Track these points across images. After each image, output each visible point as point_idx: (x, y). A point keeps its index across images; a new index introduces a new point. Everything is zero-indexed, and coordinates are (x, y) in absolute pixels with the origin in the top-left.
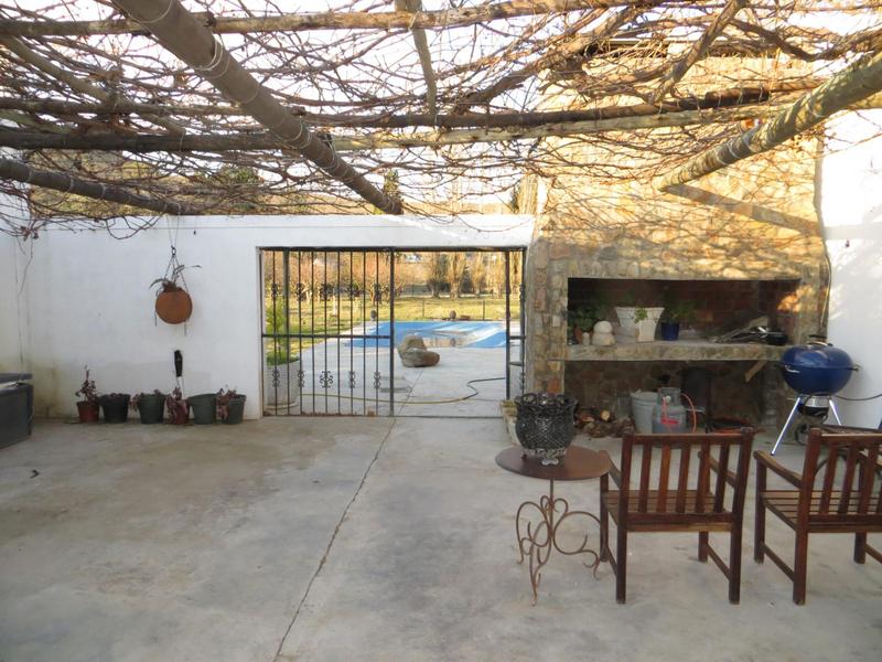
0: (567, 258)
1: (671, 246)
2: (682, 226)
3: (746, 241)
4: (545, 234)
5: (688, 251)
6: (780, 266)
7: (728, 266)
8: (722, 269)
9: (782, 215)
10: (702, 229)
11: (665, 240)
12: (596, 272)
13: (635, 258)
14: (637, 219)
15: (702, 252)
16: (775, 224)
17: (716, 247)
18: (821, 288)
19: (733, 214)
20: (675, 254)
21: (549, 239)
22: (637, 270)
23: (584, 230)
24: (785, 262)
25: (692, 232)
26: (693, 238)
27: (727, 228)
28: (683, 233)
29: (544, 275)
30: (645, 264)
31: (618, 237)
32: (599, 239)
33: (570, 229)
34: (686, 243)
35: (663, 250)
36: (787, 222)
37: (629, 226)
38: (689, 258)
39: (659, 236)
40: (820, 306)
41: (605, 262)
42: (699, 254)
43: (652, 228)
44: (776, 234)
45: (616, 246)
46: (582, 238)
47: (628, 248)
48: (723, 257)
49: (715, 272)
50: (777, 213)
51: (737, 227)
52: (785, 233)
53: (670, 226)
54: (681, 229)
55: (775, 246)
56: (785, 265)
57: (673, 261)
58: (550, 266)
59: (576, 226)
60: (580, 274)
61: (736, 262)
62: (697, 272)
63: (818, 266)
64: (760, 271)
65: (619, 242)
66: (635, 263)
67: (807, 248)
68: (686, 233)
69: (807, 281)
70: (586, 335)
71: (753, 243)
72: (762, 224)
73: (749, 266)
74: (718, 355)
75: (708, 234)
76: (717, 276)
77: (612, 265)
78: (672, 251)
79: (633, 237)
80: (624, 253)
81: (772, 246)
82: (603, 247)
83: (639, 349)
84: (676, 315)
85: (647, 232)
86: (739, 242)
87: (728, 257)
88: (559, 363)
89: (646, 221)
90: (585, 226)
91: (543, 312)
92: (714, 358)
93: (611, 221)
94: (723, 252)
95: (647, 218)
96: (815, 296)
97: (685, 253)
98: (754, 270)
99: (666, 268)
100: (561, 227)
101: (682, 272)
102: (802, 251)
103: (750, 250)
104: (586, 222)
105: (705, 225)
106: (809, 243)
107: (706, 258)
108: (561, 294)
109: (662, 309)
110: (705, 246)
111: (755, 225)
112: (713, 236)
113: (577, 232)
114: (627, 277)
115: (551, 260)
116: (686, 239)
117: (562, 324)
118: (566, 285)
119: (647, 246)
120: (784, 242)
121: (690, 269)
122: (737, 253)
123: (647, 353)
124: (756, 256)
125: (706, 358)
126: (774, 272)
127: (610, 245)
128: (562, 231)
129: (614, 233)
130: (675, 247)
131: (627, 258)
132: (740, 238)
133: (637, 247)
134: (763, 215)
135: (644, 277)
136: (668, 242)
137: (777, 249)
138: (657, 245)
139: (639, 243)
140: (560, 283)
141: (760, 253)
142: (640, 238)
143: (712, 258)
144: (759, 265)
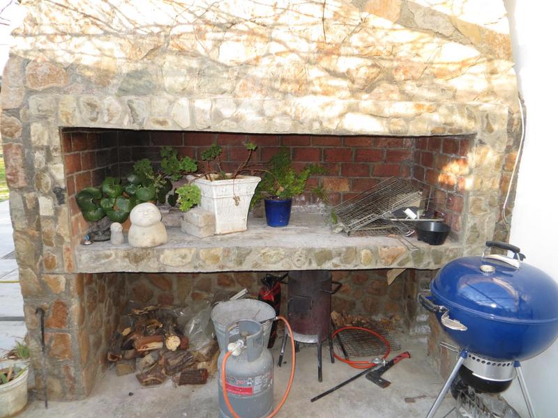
0: (59, 90)
1: (252, 71)
2: (275, 34)
3: (386, 64)
4: (22, 44)
5: (283, 80)
6: (443, 110)
7: (352, 109)
8: (342, 116)
9: (451, 19)
10: (308, 40)
11: (243, 59)
12: (111, 116)
13: (186, 92)
14: (191, 18)
15: (310, 83)
16: (438, 34)
17: (334, 74)
18: (508, 149)
19: (364, 15)
20: (260, 85)
21: (26, 52)
22: (187, 114)
23: (90, 36)
24: (449, 103)
25: (292, 46)
26: (294, 56)
27: (355, 40)
28: (275, 47)
29: (18, 123)
30: (203, 104)
31: (155, 50)
32: (118, 53)
33: (63, 34)
34: (279, 65)
35: (238, 78)
36: (458, 32)
37: (175, 31)
38: (285, 93)
39: (232, 51)
40: (504, 181)
41: (126, 98)
42: (302, 86)
43: (220, 36)
44: (438, 54)
45: (151, 68)
46: (88, 54)
47: (173, 73)
48: (346, 93)
49: (330, 120)
50: (441, 15)
51: (371, 39)
52: (455, 52)
53: (252, 33)
54: (271, 40)
55: (435, 76)
56: (451, 110)
57: (256, 97)
58: (25, 105)
59: (77, 30)
60: (80, 120)
61: (366, 101)
62: (297, 121)
63: (506, 112)
64: (407, 120)
65: (159, 61)
66: (184, 101)
67: (489, 80)
68: (281, 48)
69: (486, 137)
70: (116, 227)
71: (397, 69)
72: (416, 35)
73: (388, 110)
74: (336, 261)
75: (319, 50)
76: (332, 127)
77: (139, 103)
78: (254, 80)
79: (182, 52)
80: (168, 81)
81: (430, 75)
82: (125, 70)
83: (203, 253)
84: (282, 189)
85: (209, 44)
86: (374, 66)
87: (354, 93)
88: (62, 279)
89: (207, 23)
90: (93, 30)
91: (21, 189)
92: (328, 266)
93: (141, 22)
94: (345, 83)
95: (210, 16)
96: (498, 165)
97: (277, 85)
98: (397, 117)
99: (241, 111)
100: (50, 31)
101: (270, 119)
102: (481, 85)
103: (392, 81)
104: (95, 21)
105: (316, 33)
106: (493, 73)
107: (314, 93)
108: (49, 158)
109: (258, 179)
110: (314, 73)
111: (404, 36)
112: (329, 54)
113: (76, 40)
114: (170, 127)
115: (30, 92)
116: (278, 59)
117: (57, 211)
118: (57, 141)
119: (206, 70)
120: (451, 68)
121: (285, 114)
122: (369, 86)
123: (216, 259)
124: (402, 92)
125: (314, 266)
126: (431, 122)
127: (139, 66)
128: (50, 38)
129: (148, 43)
130: (258, 72)
131: (171, 91)
132: (374, 59)
133: (190, 70)
134: (419, 20)
135: (199, 127)
136: (247, 64)
137: (440, 81)
138: (227, 67)
139: (194, 64)
140: (45, 135)
141: (410, 87)
142: (195, 55)
143: (325, 93)
144: (406, 108)
